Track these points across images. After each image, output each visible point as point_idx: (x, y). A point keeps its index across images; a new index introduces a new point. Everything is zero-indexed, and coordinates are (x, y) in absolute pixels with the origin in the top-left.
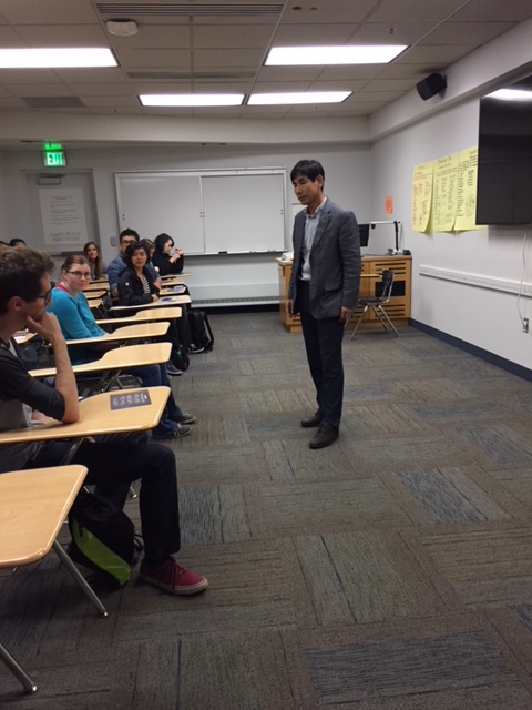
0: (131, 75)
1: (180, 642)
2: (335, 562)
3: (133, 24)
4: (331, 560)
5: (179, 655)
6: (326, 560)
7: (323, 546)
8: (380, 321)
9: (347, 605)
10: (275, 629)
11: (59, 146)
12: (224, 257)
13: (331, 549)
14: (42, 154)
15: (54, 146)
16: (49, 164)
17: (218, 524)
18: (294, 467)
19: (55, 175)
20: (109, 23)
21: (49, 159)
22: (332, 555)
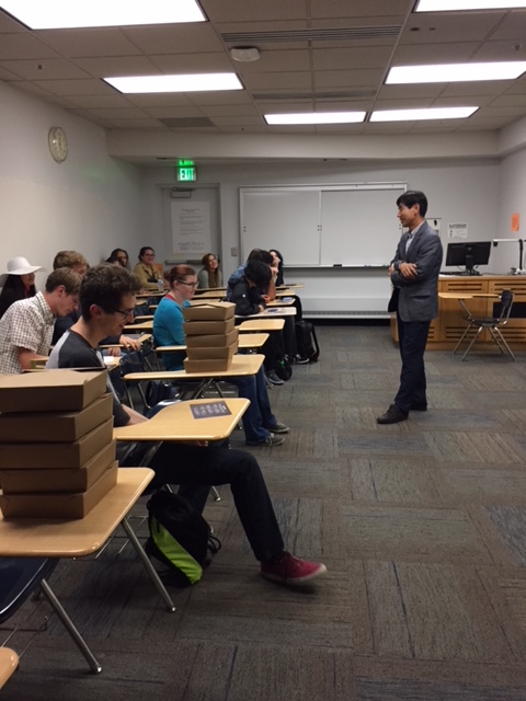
0: (256, 97)
1: (236, 648)
2: (403, 592)
3: (255, 50)
4: (400, 589)
5: (233, 661)
6: (394, 588)
7: (393, 574)
8: (495, 343)
9: (407, 638)
10: (330, 651)
11: (191, 163)
12: (338, 270)
13: (402, 578)
14: (176, 170)
15: (186, 163)
16: (182, 179)
17: (293, 537)
18: (378, 488)
19: (186, 190)
20: (233, 51)
21: (182, 174)
22: (402, 584)
